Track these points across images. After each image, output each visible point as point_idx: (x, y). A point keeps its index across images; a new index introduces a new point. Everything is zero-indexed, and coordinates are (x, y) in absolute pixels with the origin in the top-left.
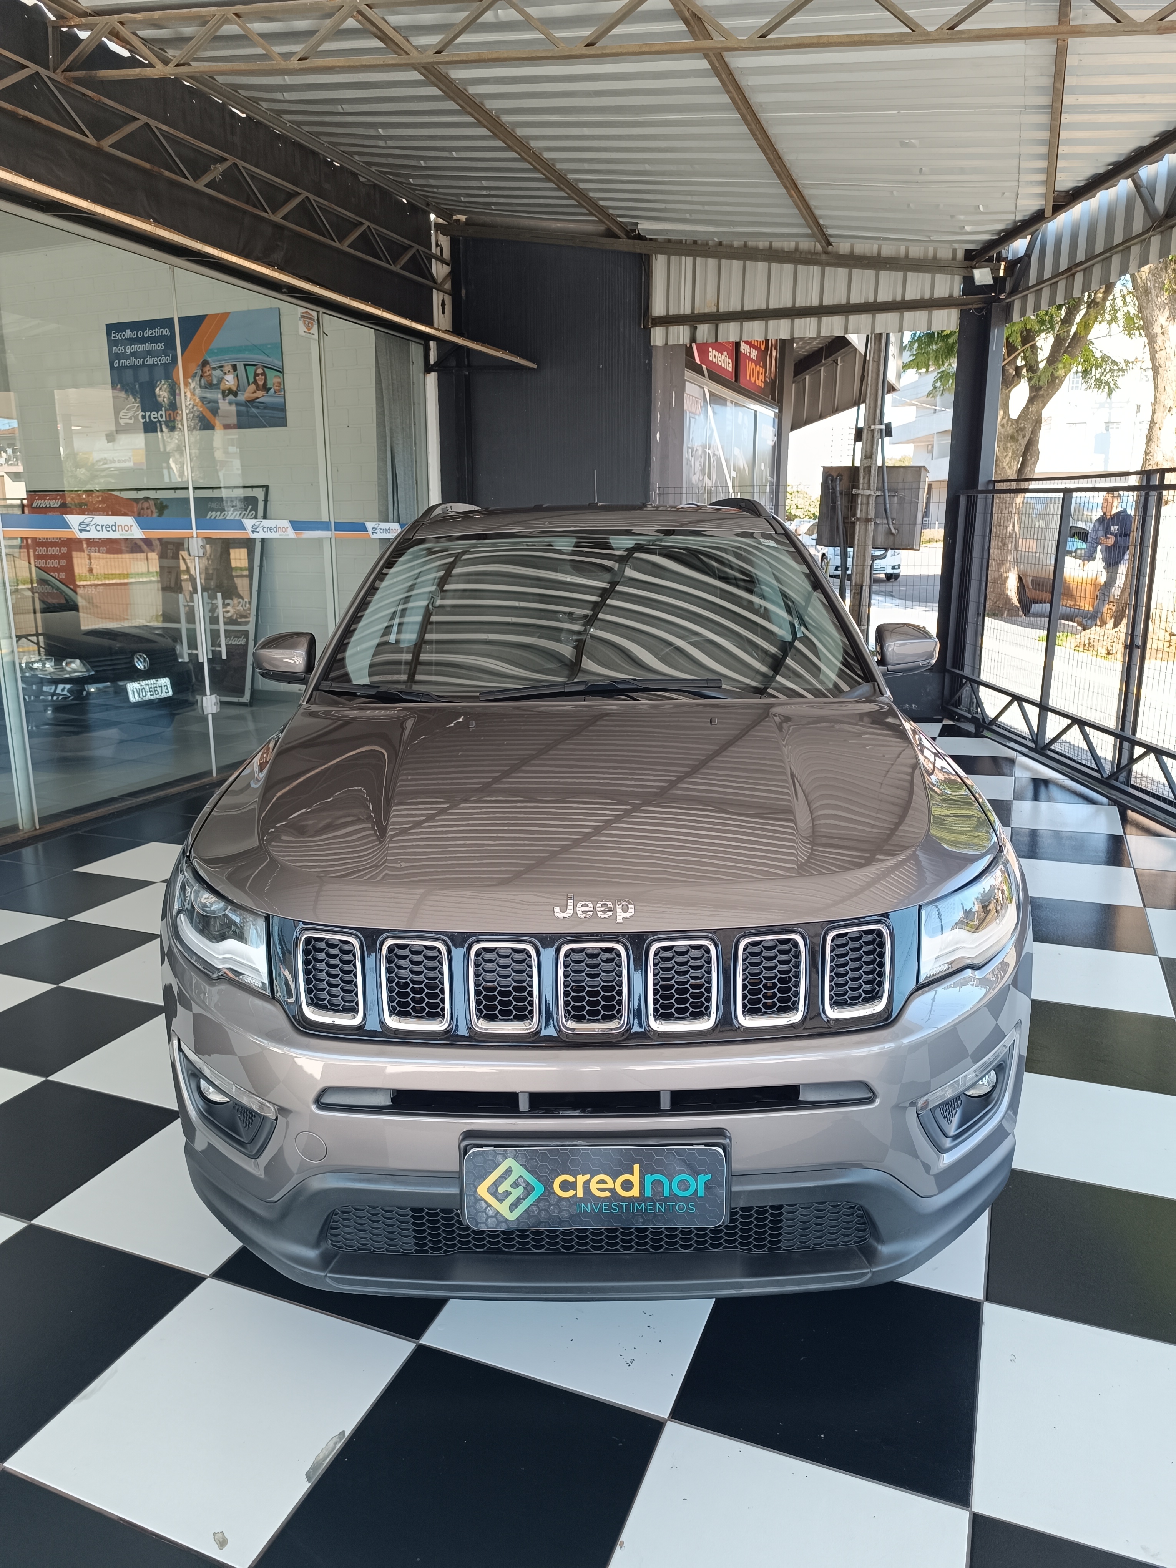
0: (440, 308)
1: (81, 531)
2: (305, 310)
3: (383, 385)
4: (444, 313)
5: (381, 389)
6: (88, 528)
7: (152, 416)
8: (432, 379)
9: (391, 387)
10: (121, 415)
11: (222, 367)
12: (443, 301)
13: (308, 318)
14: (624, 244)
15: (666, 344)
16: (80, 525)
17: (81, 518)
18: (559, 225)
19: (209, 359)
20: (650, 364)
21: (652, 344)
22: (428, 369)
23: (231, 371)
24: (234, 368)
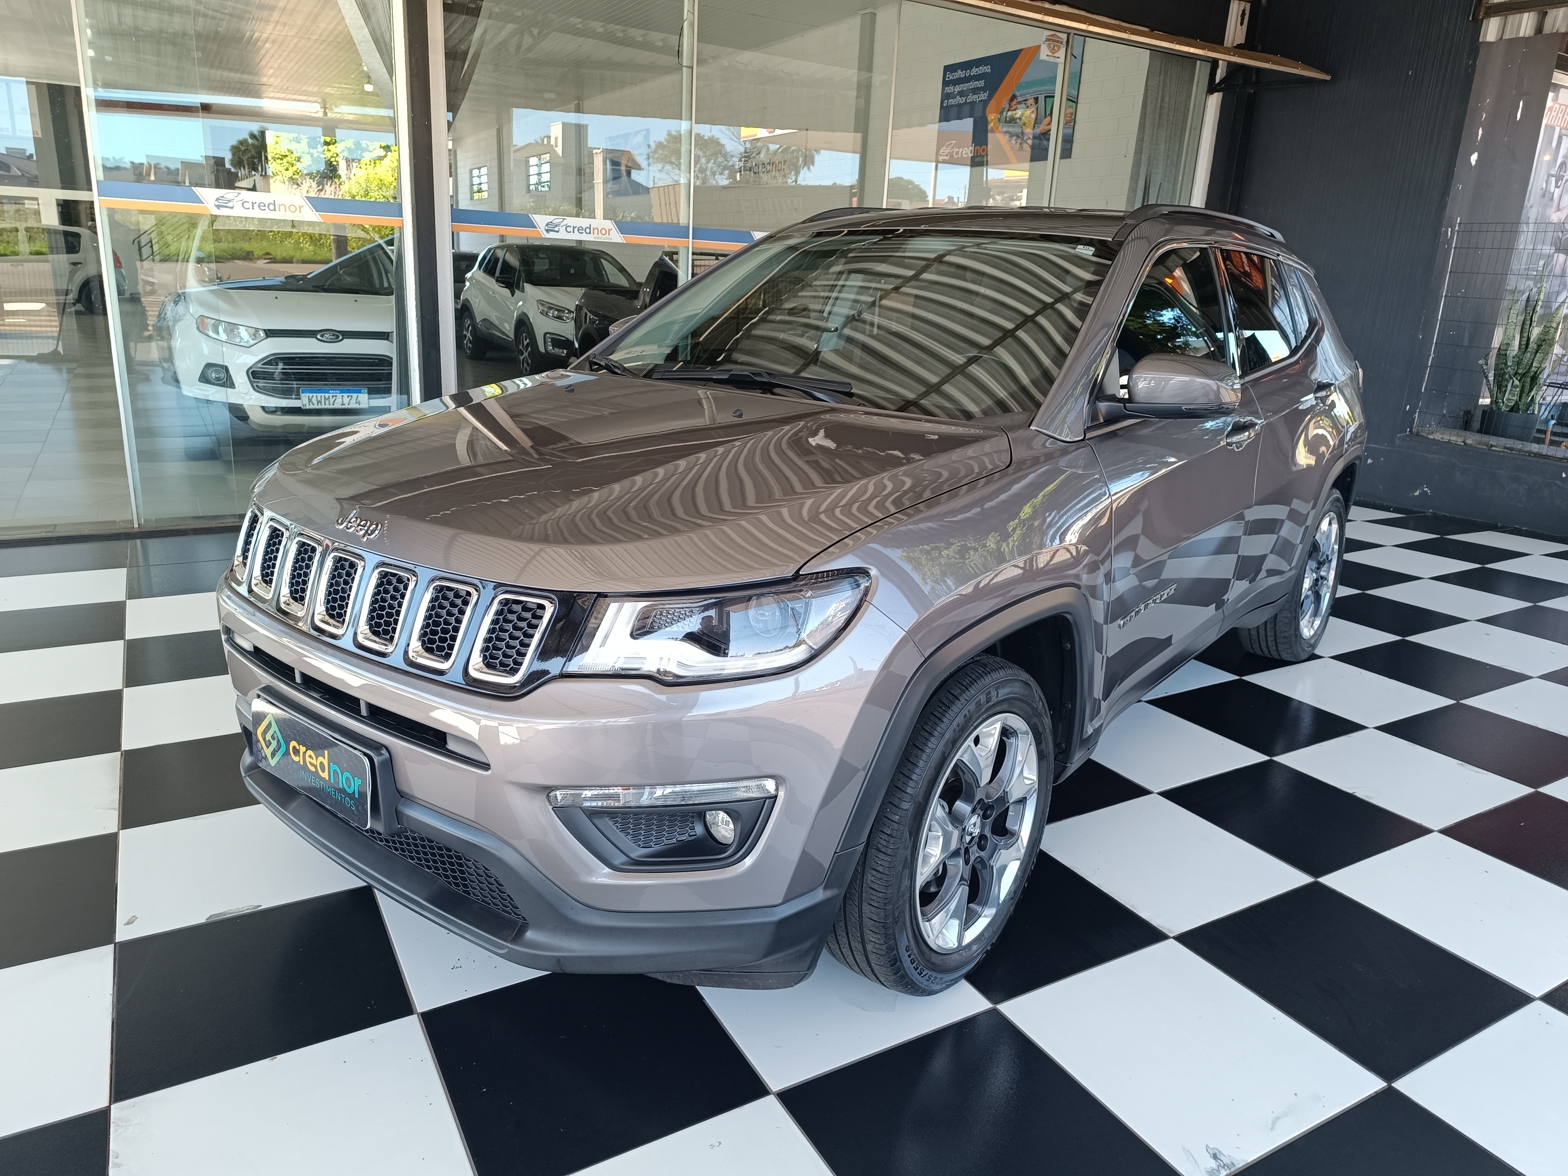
0: (1240, 18)
2: (1052, 32)
3: (1148, 109)
4: (1242, 24)
5: (1145, 114)
7: (964, 152)
8: (1214, 101)
9: (1158, 111)
10: (942, 151)
11: (1026, 100)
12: (1244, 11)
13: (1054, 41)
15: (1501, 38)
19: (1017, 94)
20: (1474, 66)
21: (1481, 40)
22: (1212, 88)
23: (1033, 103)
24: (1036, 99)
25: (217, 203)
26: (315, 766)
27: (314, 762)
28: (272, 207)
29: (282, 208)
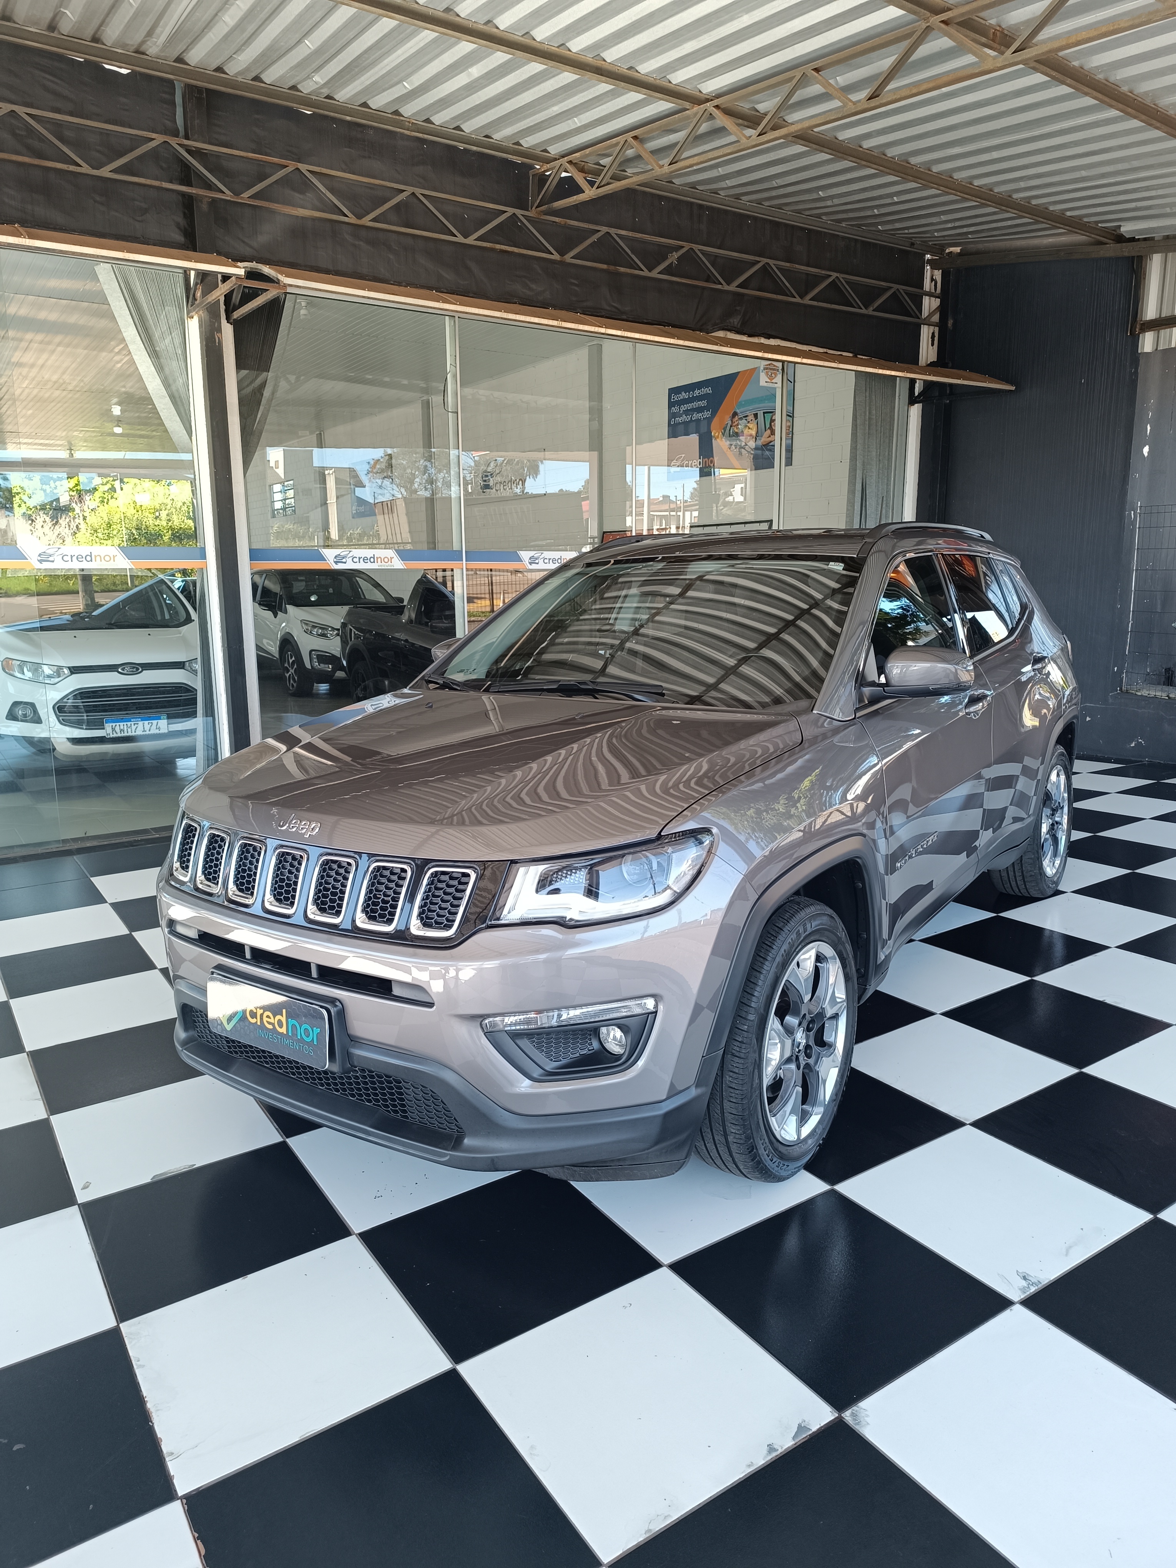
0: (930, 340)
1: (530, 563)
2: (769, 362)
3: (858, 421)
4: (933, 345)
5: (856, 425)
6: (537, 561)
8: (916, 411)
9: (867, 423)
10: (672, 463)
11: (747, 416)
12: (933, 334)
13: (771, 369)
14: (1112, 250)
15: (1157, 349)
16: (530, 558)
17: (532, 553)
18: (1051, 240)
19: (738, 411)
20: (1136, 373)
21: (1139, 352)
22: (912, 401)
23: (753, 419)
24: (756, 416)
25: (39, 558)
26: (273, 1024)
27: (272, 1020)
28: (89, 558)
29: (98, 558)
